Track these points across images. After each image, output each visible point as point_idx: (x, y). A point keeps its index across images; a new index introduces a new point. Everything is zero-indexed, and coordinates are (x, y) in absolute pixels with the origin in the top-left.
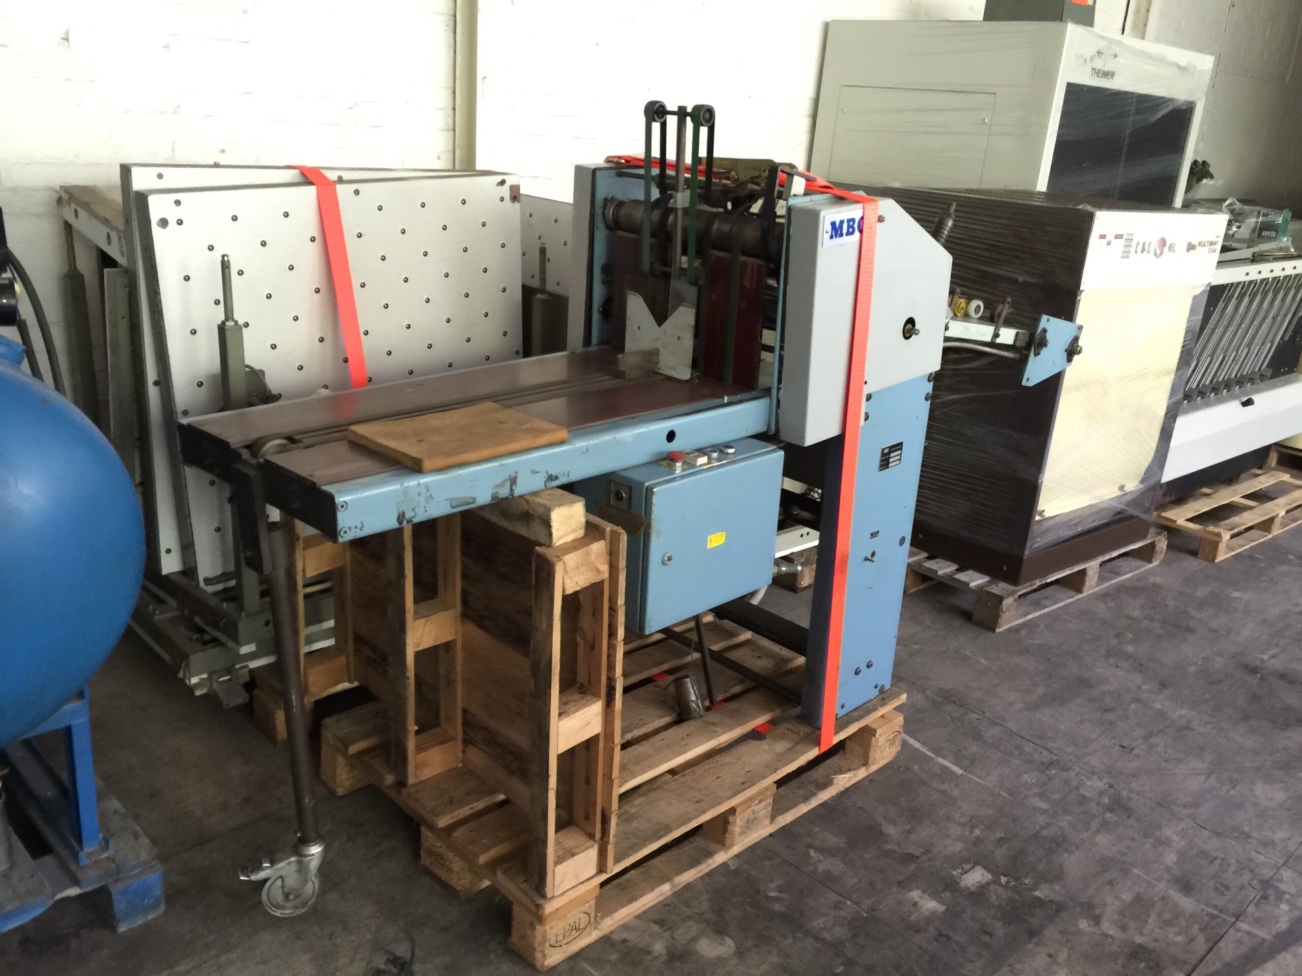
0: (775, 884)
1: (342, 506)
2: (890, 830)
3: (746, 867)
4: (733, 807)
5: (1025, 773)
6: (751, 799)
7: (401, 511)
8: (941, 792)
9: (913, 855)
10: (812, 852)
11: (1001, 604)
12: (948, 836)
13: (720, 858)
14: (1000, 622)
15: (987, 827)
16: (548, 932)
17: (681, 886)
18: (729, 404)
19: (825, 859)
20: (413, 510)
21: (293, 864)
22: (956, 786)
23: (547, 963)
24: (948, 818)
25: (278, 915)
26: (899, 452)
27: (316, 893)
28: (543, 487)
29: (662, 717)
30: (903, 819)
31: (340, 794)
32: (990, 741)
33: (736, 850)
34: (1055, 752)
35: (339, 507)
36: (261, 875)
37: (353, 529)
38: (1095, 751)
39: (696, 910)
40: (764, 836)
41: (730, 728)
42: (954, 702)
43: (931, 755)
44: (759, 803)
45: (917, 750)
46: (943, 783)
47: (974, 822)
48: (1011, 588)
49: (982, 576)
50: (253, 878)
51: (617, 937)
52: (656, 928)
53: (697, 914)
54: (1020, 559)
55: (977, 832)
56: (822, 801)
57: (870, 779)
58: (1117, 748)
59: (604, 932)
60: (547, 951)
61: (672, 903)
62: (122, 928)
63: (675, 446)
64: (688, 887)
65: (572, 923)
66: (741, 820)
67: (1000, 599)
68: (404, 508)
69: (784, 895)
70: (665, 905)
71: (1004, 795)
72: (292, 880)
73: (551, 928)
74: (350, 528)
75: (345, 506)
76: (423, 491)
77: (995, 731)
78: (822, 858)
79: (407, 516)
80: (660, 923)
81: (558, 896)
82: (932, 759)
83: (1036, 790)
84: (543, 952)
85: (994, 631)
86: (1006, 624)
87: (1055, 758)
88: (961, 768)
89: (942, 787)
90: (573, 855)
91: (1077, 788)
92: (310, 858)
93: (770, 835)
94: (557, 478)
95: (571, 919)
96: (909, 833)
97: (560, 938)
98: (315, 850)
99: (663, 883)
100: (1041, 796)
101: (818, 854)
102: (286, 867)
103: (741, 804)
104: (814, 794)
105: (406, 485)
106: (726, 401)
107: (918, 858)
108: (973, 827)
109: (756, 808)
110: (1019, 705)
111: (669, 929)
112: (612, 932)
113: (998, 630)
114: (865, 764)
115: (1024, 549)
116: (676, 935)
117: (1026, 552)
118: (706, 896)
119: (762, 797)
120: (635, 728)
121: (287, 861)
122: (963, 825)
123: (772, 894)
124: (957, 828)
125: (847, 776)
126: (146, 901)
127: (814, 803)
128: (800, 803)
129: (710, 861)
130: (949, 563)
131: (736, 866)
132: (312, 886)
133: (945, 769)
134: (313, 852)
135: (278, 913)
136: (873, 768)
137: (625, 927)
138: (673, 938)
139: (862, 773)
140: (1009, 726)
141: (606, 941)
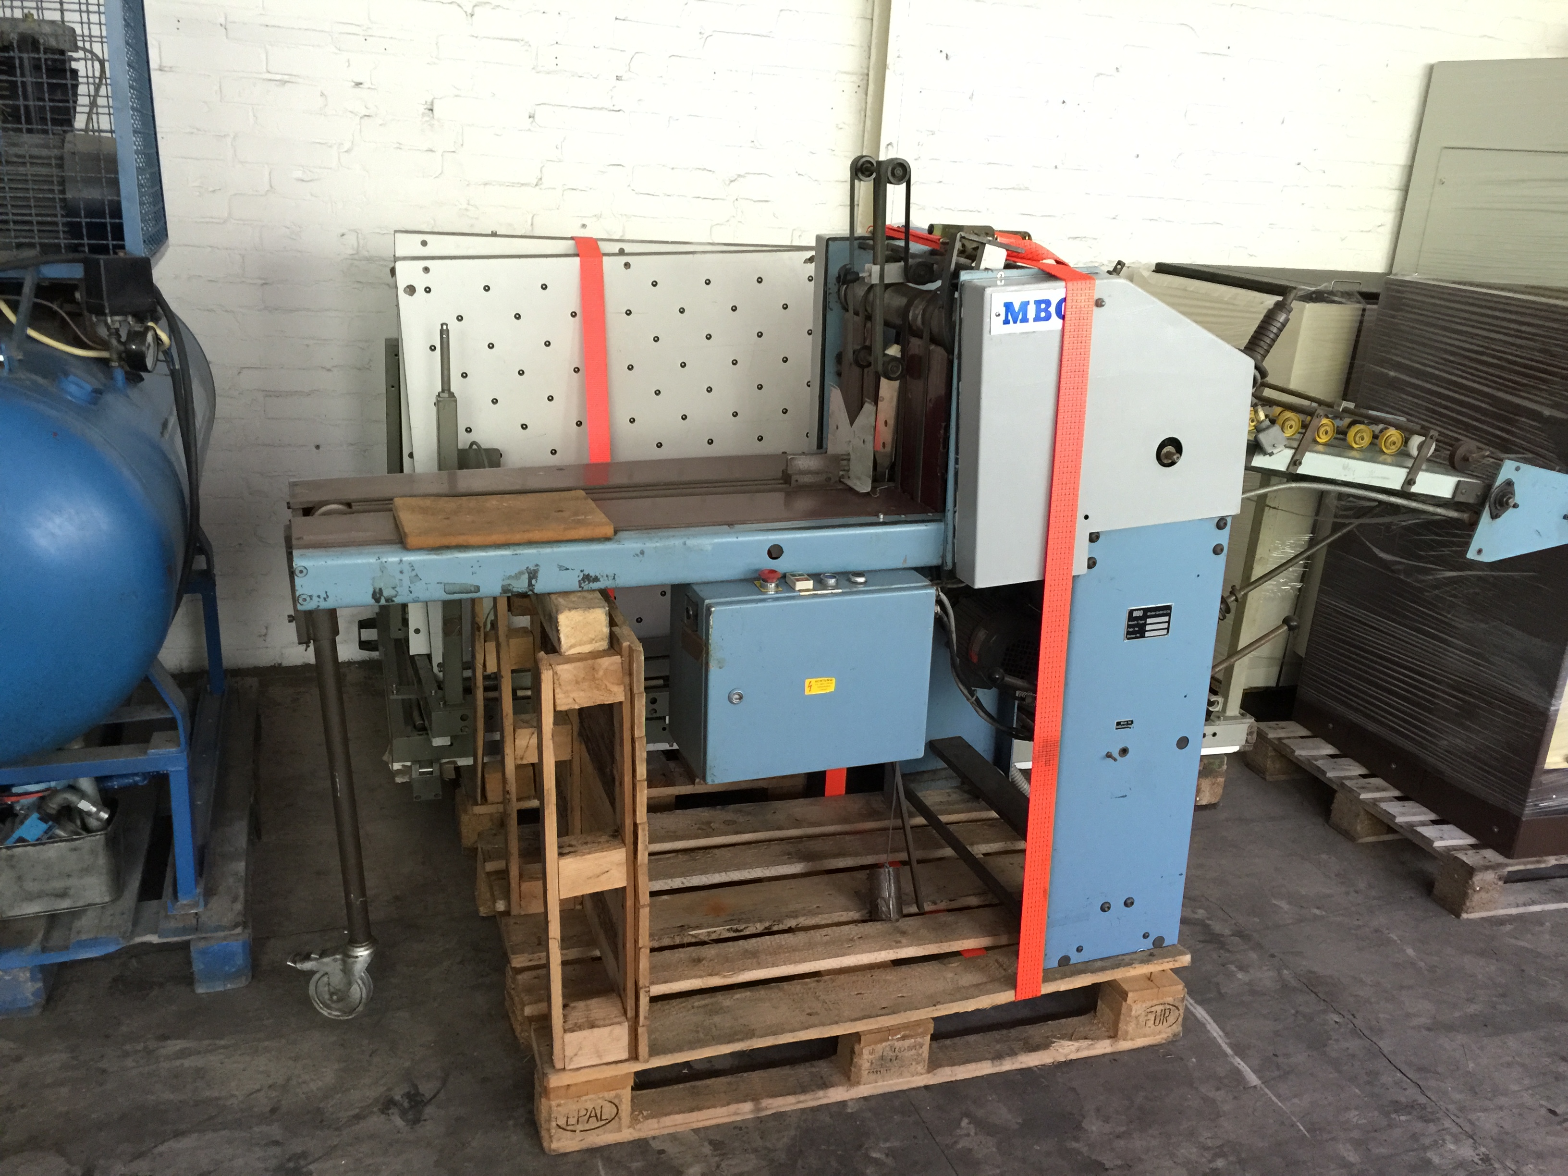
0: (888, 1145)
1: (301, 572)
2: (1094, 1127)
3: (868, 1115)
4: (857, 1033)
5: (1356, 1109)
6: (890, 1031)
7: (378, 586)
8: (1205, 1099)
9: (1101, 1165)
10: (965, 1122)
11: (1471, 878)
12: (1172, 1155)
13: (837, 1094)
14: (1468, 904)
15: (1240, 1161)
16: (554, 1109)
17: (769, 1112)
18: (884, 524)
19: (976, 1134)
20: (394, 588)
21: (339, 962)
22: (1235, 1098)
23: (554, 1146)
24: (1192, 1134)
25: (325, 1013)
26: (1166, 619)
27: (363, 1000)
28: (576, 587)
29: (847, 910)
30: (1124, 1117)
31: (482, 914)
32: (1334, 1054)
33: (864, 1090)
34: (1429, 1094)
35: (297, 572)
36: (307, 966)
37: (315, 598)
38: (1501, 1108)
39: (769, 1145)
40: (914, 1085)
41: (920, 941)
42: (1316, 994)
43: (1229, 1051)
44: (904, 1038)
45: (1213, 1040)
46: (1218, 1089)
47: (1225, 1149)
48: (1500, 859)
49: (1464, 834)
50: (299, 966)
51: (656, 1145)
52: (707, 1149)
53: (766, 1148)
54: (1517, 820)
55: (1220, 1163)
56: (1024, 1066)
57: (1114, 1058)
58: (1543, 1111)
59: (642, 1135)
60: (553, 1131)
61: (747, 1127)
62: (200, 990)
63: (781, 565)
64: (779, 1116)
65: (590, 1108)
66: (871, 1053)
67: (1470, 871)
68: (380, 584)
69: (889, 1161)
70: (738, 1128)
71: (1302, 1128)
72: (337, 978)
73: (559, 1105)
74: (311, 597)
75: (305, 571)
76: (406, 568)
77: (1354, 1045)
78: (972, 1133)
79: (386, 593)
80: (716, 1145)
81: (570, 1070)
82: (1226, 1055)
83: (1356, 1134)
84: (549, 1130)
85: (1458, 916)
86: (1482, 909)
87: (1422, 1100)
88: (1260, 1078)
89: (1212, 1094)
90: (592, 1026)
91: (1425, 1148)
92: (353, 959)
93: (926, 1087)
94: (596, 579)
95: (589, 1102)
96: (1118, 1137)
97: (572, 1121)
98: (363, 953)
99: (745, 1101)
100: (1358, 1144)
101: (972, 1126)
102: (331, 965)
103: (870, 1032)
104: (1013, 1053)
105: (384, 560)
106: (881, 520)
107: (1107, 1170)
108: (1216, 1156)
109: (898, 1044)
110: (1422, 1020)
111: (720, 1155)
112: (654, 1138)
113: (1465, 916)
114: (1114, 1036)
115: (1523, 806)
116: (723, 1165)
117: (1527, 811)
118: (793, 1133)
119: (907, 1032)
120: (804, 915)
121: (332, 958)
122: (1207, 1149)
123: (874, 1155)
124: (1195, 1150)
125: (1076, 1044)
126: (227, 968)
127: (1008, 1065)
128: (987, 1059)
129: (821, 1093)
130: (1424, 809)
131: (855, 1110)
132: (358, 991)
133: (1238, 1072)
134: (359, 954)
135: (325, 1012)
136: (1124, 1045)
137: (673, 1137)
138: (718, 1166)
139: (1103, 1047)
140: (1381, 1044)
141: (641, 1146)
